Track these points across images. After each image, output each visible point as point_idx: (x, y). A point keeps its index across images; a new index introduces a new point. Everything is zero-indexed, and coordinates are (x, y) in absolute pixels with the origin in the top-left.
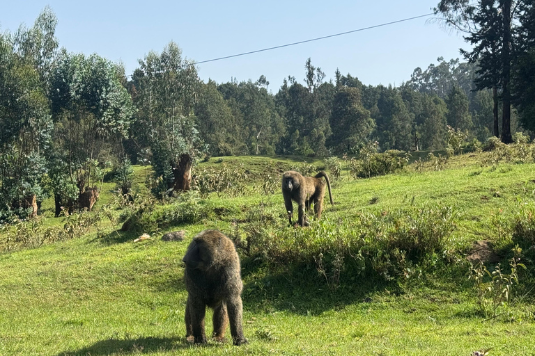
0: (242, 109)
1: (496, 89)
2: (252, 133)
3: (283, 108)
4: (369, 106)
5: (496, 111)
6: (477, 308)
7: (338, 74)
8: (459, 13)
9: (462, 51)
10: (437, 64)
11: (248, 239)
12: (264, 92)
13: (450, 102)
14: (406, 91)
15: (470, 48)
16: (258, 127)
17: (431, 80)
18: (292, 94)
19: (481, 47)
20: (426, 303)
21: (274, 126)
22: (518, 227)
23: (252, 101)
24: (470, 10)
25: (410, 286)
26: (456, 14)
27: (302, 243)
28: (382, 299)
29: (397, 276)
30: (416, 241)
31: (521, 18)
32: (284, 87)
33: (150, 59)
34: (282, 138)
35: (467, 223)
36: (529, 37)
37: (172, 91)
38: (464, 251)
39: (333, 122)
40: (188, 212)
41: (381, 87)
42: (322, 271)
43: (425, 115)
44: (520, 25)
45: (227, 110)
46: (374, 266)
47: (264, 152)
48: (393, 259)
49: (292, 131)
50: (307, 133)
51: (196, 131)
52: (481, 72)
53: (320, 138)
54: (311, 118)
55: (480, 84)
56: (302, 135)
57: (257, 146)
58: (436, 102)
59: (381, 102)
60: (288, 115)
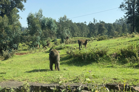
0: (81, 28)
1: (131, 23)
2: (83, 33)
3: (89, 28)
4: (106, 27)
5: (131, 28)
6: (112, 65)
7: (100, 21)
8: (124, 8)
9: (124, 16)
10: (121, 19)
11: (70, 52)
12: (85, 24)
13: (123, 26)
14: (114, 24)
15: (126, 15)
16: (84, 31)
17: (119, 22)
18: (91, 25)
19: (128, 15)
20: (102, 65)
21: (87, 31)
22: (122, 50)
23: (83, 26)
24: (126, 8)
25: (100, 61)
26: (123, 8)
27: (80, 53)
28: (94, 64)
29: (97, 59)
30: (101, 52)
31: (136, 9)
32: (89, 24)
33: (61, 18)
34: (88, 34)
35: (113, 49)
36: (138, 13)
37: (65, 24)
38: (111, 55)
39: (99, 30)
40: (61, 47)
41: (109, 23)
42: (83, 58)
43: (118, 29)
44: (136, 11)
45: (78, 28)
46: (93, 57)
47: (85, 36)
48: (97, 56)
49: (90, 32)
50: (94, 33)
51: (70, 32)
52: (128, 20)
53: (96, 33)
54: (94, 30)
55: (128, 23)
56: (92, 33)
57: (83, 35)
58: (120, 26)
59: (109, 26)
60: (90, 29)
